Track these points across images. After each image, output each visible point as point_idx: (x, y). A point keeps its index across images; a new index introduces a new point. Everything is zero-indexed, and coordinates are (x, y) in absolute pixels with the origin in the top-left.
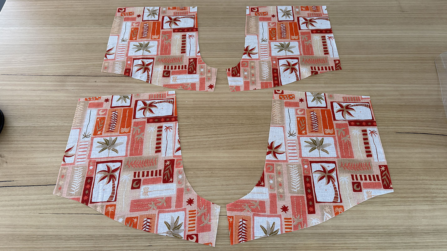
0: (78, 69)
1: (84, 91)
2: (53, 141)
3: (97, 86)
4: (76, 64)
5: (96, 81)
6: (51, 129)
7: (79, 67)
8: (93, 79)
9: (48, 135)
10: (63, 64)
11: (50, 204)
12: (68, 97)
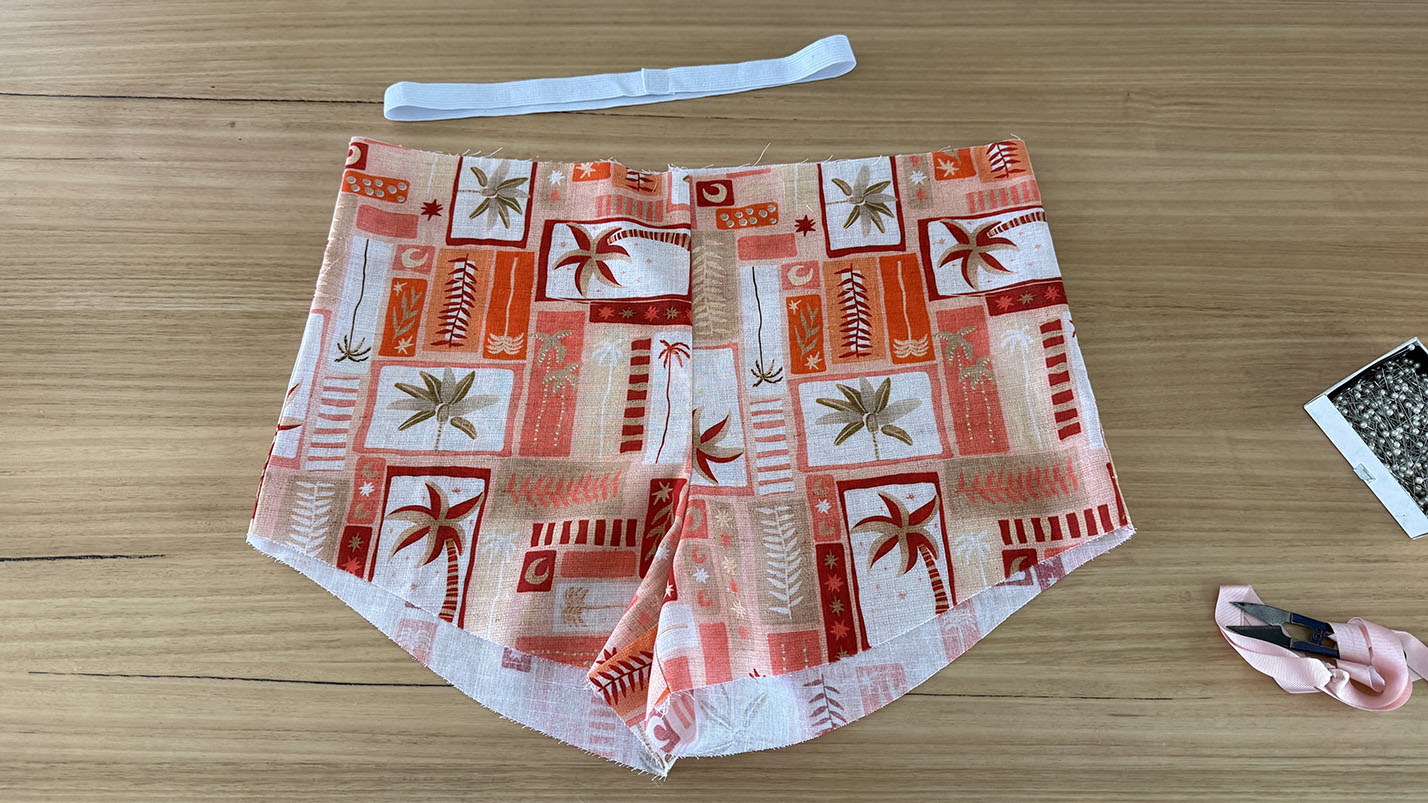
0: (160, 71)
1: (187, 164)
2: (72, 376)
3: (240, 144)
4: (152, 46)
5: (233, 124)
6: (60, 325)
7: (163, 62)
8: (222, 115)
9: (50, 352)
10: (99, 49)
11: (69, 636)
12: (126, 188)
